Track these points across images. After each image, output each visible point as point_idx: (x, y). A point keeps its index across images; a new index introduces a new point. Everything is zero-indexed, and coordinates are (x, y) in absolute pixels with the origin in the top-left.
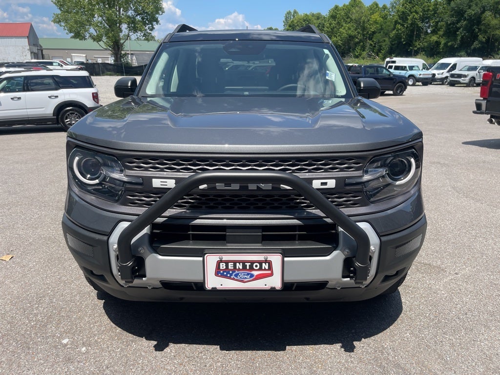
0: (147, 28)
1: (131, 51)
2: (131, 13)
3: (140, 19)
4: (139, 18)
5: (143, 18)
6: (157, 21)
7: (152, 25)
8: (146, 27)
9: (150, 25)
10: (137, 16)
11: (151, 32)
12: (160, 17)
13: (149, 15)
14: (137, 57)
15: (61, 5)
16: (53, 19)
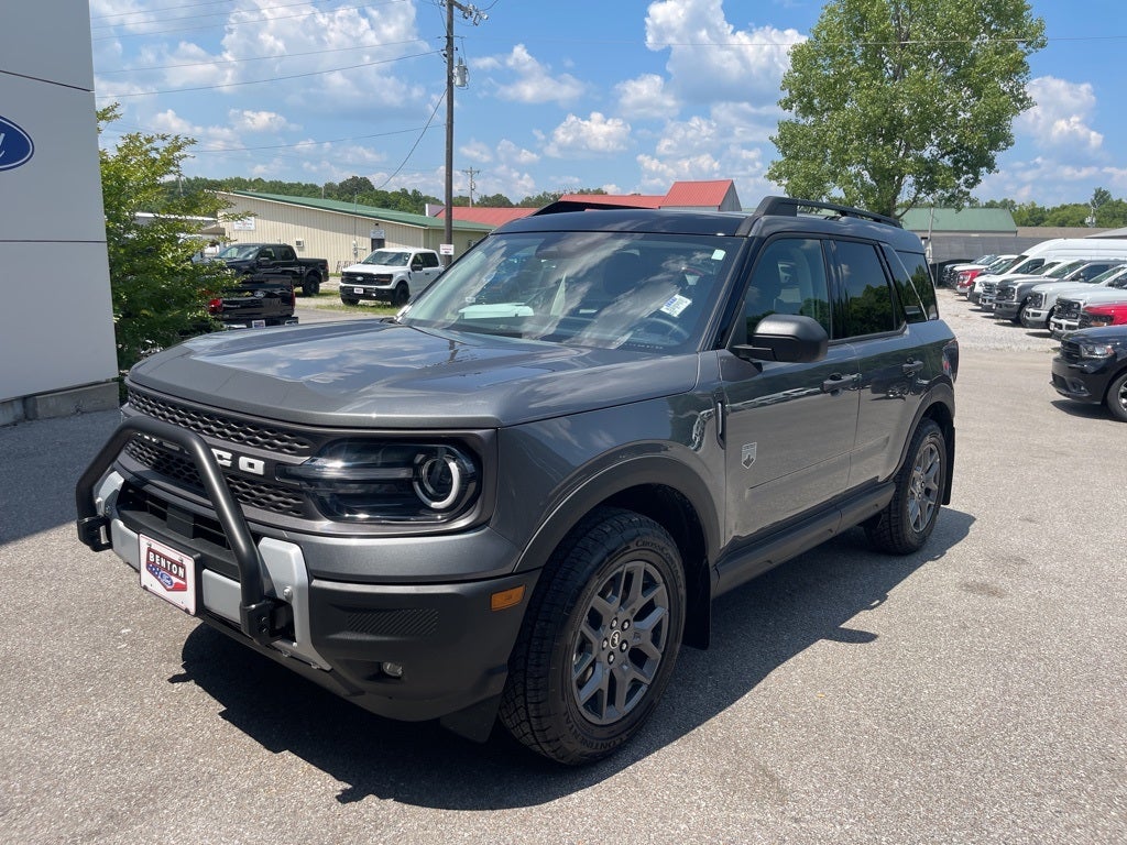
0: (962, 180)
1: (933, 231)
2: (928, 153)
3: (950, 164)
4: (947, 161)
5: (956, 162)
6: (990, 166)
7: (976, 174)
8: (959, 178)
9: (971, 176)
10: (943, 156)
11: (967, 190)
12: (999, 157)
13: (971, 152)
14: (936, 245)
15: (786, 145)
16: (767, 172)
